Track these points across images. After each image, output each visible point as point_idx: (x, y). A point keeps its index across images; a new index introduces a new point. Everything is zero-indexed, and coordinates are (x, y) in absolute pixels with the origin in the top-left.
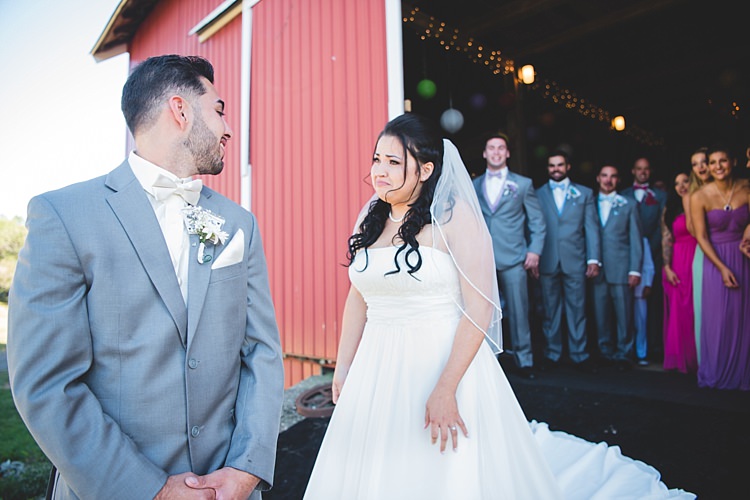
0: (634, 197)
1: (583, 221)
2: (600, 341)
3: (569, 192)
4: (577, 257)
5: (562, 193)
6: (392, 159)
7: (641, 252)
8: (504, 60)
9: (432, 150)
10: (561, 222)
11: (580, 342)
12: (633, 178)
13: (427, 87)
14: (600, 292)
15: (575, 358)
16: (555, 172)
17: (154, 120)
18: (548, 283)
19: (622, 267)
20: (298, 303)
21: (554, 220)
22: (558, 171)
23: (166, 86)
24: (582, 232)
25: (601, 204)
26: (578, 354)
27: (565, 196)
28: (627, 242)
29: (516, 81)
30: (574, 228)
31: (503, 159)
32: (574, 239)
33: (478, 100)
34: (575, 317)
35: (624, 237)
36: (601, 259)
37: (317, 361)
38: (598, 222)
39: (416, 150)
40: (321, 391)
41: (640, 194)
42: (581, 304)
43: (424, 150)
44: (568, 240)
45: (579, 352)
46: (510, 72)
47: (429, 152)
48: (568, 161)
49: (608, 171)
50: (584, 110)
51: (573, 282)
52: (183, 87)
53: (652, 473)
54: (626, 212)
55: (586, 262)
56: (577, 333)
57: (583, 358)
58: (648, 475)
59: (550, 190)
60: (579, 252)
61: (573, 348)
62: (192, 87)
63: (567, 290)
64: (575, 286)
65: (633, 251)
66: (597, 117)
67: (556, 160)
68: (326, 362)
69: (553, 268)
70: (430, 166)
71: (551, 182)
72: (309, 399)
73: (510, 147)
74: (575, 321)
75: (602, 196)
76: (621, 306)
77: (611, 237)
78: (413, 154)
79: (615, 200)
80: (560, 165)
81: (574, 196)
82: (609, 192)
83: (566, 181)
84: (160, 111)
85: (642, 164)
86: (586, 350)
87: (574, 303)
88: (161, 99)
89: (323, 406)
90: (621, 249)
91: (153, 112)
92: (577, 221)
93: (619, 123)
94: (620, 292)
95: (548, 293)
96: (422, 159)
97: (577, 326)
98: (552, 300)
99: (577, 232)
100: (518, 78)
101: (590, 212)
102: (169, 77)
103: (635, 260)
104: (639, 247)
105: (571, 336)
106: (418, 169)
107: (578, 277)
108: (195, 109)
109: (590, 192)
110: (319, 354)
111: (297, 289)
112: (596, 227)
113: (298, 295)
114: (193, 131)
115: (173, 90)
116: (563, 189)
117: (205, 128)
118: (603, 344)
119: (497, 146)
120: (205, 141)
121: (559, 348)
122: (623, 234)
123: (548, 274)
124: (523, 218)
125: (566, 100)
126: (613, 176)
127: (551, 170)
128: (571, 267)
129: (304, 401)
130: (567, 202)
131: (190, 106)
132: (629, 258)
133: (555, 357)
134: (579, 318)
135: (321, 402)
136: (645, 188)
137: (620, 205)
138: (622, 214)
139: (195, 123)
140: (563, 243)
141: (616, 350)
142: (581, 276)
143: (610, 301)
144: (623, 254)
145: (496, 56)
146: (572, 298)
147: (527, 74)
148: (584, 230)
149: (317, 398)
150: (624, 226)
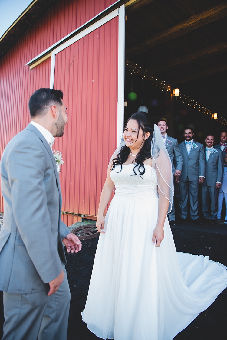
0: (220, 149)
1: (198, 159)
2: (203, 211)
3: (193, 146)
4: (195, 174)
5: (190, 146)
6: (133, 130)
7: (222, 174)
8: (167, 85)
9: (150, 128)
10: (189, 159)
11: (195, 211)
12: (220, 140)
13: (133, 96)
14: (204, 190)
15: (193, 218)
16: (187, 136)
17: (45, 114)
18: (182, 185)
19: (214, 179)
20: (72, 189)
21: (186, 158)
22: (189, 136)
23: (50, 102)
24: (198, 163)
25: (206, 152)
26: (194, 216)
27: (191, 147)
28: (217, 169)
29: (172, 95)
30: (195, 162)
31: (165, 130)
32: (194, 166)
33: (155, 103)
34: (194, 200)
35: (215, 167)
36: (205, 175)
37: (80, 215)
38: (205, 159)
39: (144, 127)
40: (82, 228)
41: (222, 148)
42: (196, 194)
43: (147, 127)
44: (192, 167)
45: (195, 216)
46: (169, 91)
47: (149, 128)
48: (193, 132)
49: (210, 137)
50: (200, 109)
51: (193, 185)
52: (56, 102)
53: (223, 267)
54: (217, 156)
55: (199, 177)
56: (194, 207)
57: (196, 218)
58: (222, 268)
59: (185, 144)
60: (196, 172)
61: (192, 214)
62: (58, 103)
63: (191, 188)
64: (194, 187)
65: (219, 173)
66: (206, 112)
67: (188, 131)
68: (84, 216)
69: (185, 179)
70: (148, 134)
71: (185, 141)
72: (77, 232)
73: (168, 125)
74: (193, 202)
75: (207, 148)
76: (213, 196)
77: (210, 166)
78: (142, 129)
79: (212, 150)
80: (189, 133)
81: (195, 148)
82: (210, 147)
83: (192, 141)
84: (48, 111)
85: (224, 134)
86: (198, 214)
87: (193, 194)
88: (48, 106)
89: (83, 235)
90: (214, 171)
91: (45, 110)
92: (196, 158)
93: (215, 116)
94: (212, 190)
95: (182, 189)
96: (145, 131)
97: (194, 204)
98: (184, 192)
99: (196, 163)
100: (172, 94)
101: (201, 155)
102: (51, 98)
103: (219, 177)
104: (221, 171)
105: (192, 209)
106: (144, 135)
107: (195, 183)
108: (59, 111)
109: (202, 146)
110: (81, 212)
111: (72, 183)
112: (204, 162)
113: (72, 186)
114: (59, 119)
115: (53, 103)
116: (190, 144)
117: (62, 119)
118: (204, 212)
119: (162, 124)
120: (61, 123)
121: (186, 213)
122: (215, 165)
123: (183, 181)
124: (173, 156)
125: (193, 105)
126: (211, 139)
127: (186, 135)
128: (193, 178)
129: (75, 233)
130: (192, 150)
131: (58, 109)
132: (217, 175)
133: (184, 217)
134: (195, 201)
135: (82, 233)
136: (225, 145)
137: (215, 152)
138: (215, 157)
139: (59, 116)
140: (190, 168)
141: (210, 215)
142: (196, 182)
143: (208, 194)
144: (215, 174)
145: (163, 83)
146: (193, 192)
147: (177, 92)
148: (199, 162)
149: (80, 231)
150: (216, 162)
